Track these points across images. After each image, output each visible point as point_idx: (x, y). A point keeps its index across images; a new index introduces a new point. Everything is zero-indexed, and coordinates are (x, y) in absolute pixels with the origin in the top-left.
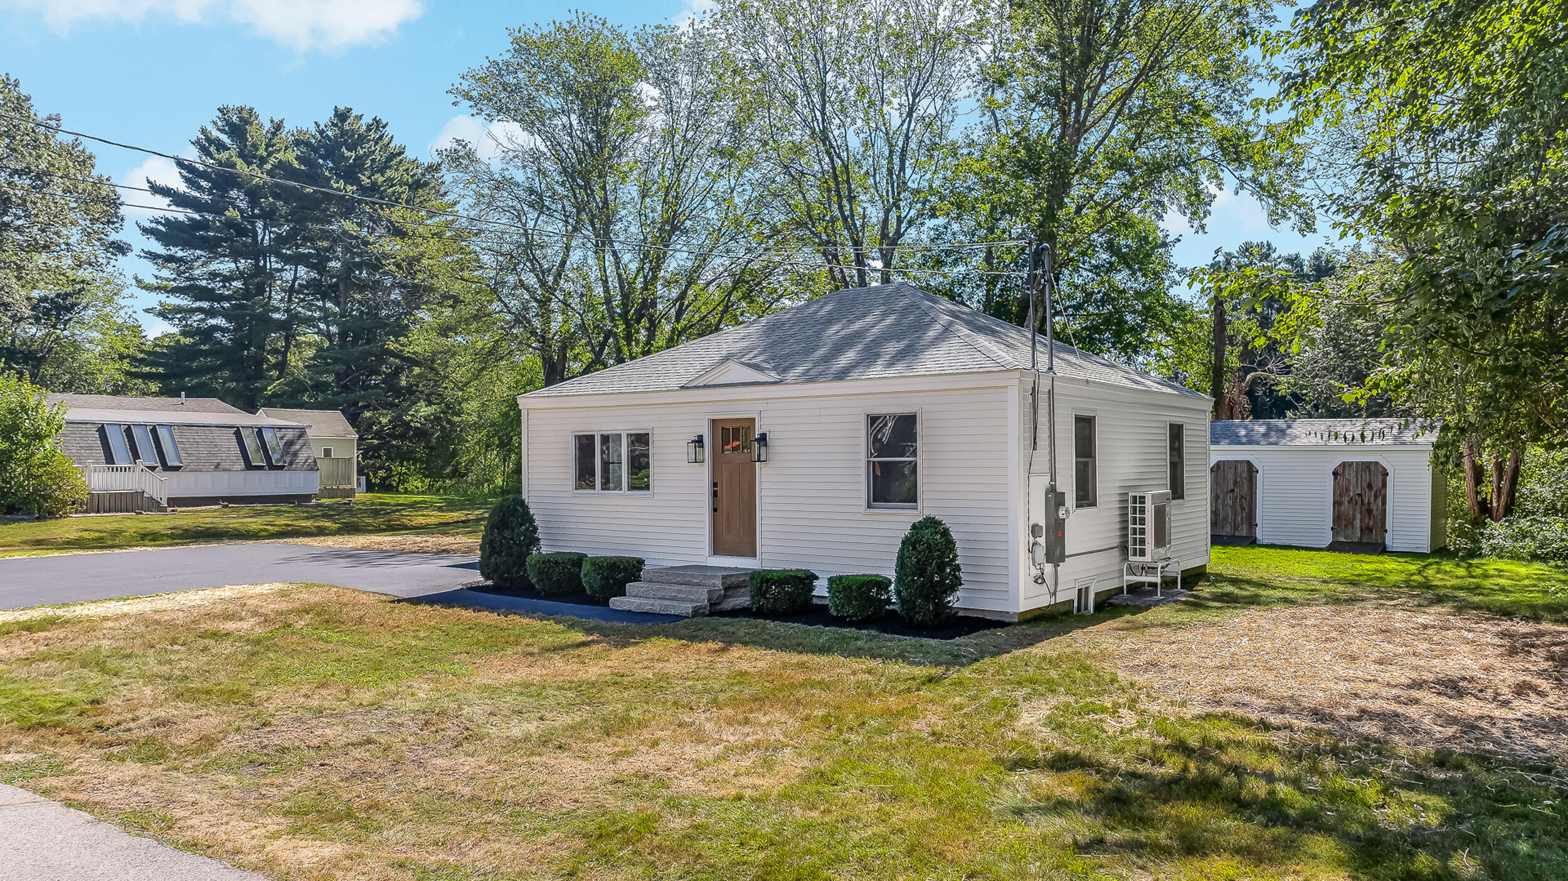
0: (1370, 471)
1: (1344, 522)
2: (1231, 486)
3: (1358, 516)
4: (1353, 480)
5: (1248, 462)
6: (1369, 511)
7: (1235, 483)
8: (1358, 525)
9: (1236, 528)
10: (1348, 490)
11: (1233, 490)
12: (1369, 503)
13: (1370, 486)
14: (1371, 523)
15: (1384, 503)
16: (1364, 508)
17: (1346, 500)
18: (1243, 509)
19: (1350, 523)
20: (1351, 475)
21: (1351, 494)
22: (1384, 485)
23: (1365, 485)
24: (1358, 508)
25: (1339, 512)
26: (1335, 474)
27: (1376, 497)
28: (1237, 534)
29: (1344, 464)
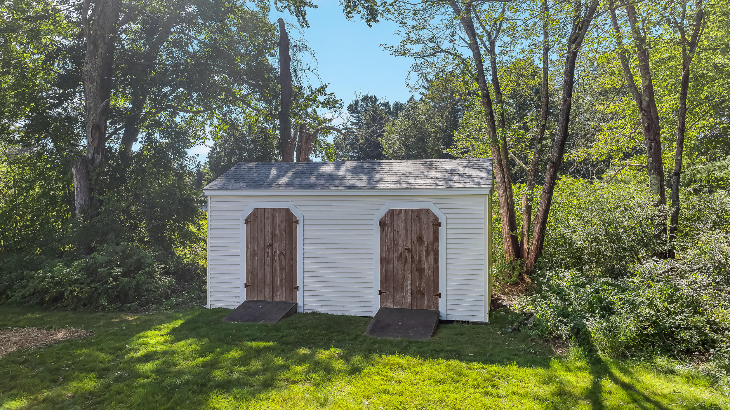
0: (420, 220)
1: (393, 285)
2: (269, 241)
3: (408, 277)
4: (402, 232)
5: (287, 211)
6: (421, 271)
7: (274, 235)
8: (409, 288)
9: (274, 291)
10: (396, 244)
11: (271, 245)
12: (420, 261)
13: (420, 239)
14: (423, 285)
15: (436, 261)
16: (416, 266)
17: (395, 256)
18: (282, 268)
19: (399, 287)
20: (399, 223)
21: (400, 249)
22: (436, 239)
23: (415, 238)
24: (408, 267)
25: (387, 271)
26: (382, 224)
27: (427, 253)
28: (276, 299)
29: (392, 213)
